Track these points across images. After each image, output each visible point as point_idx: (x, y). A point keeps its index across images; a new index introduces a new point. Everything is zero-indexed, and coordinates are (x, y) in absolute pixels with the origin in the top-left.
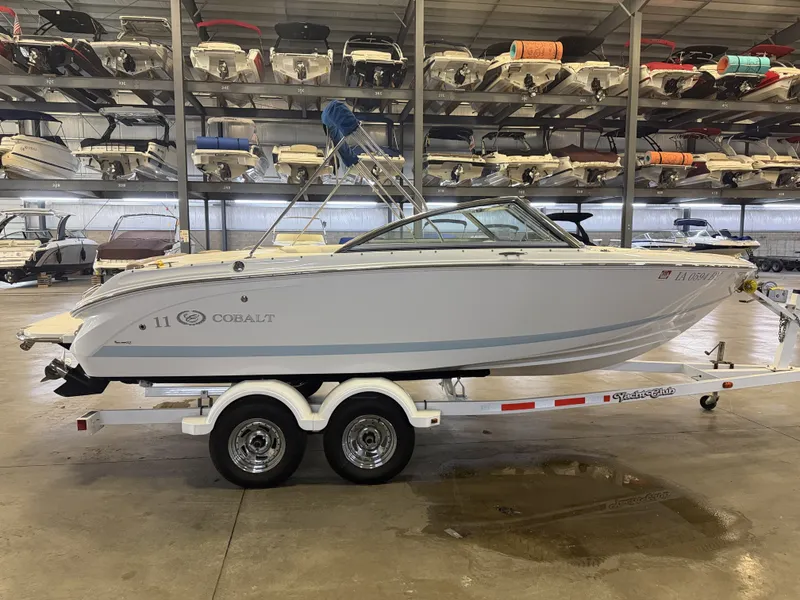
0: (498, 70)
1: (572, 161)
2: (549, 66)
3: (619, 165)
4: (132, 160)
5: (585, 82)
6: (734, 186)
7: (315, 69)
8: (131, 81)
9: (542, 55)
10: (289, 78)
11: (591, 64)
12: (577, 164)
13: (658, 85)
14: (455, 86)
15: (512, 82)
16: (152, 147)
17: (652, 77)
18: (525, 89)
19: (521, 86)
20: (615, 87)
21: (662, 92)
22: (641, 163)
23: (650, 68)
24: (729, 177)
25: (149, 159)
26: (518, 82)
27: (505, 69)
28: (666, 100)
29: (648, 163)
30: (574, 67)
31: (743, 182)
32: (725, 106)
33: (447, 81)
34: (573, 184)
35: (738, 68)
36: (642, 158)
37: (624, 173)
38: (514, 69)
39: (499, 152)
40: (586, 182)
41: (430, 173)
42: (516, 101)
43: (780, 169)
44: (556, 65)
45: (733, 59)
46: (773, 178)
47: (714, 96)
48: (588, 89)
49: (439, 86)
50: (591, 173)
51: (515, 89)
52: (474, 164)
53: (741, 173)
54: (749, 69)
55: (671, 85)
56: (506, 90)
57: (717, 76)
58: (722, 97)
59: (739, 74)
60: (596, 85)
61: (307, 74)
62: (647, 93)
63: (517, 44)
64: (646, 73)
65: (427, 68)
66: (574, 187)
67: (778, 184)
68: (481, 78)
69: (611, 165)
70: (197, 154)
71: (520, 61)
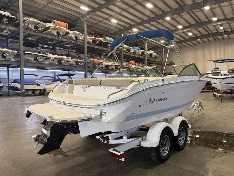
0: (49, 28)
1: (71, 58)
2: (65, 30)
3: (83, 61)
5: (73, 36)
6: (108, 68)
9: (63, 26)
11: (75, 32)
12: (73, 60)
13: (91, 41)
14: (34, 30)
15: (53, 32)
17: (90, 38)
18: (57, 35)
19: (56, 34)
20: (81, 39)
21: (92, 43)
22: (88, 61)
23: (89, 36)
24: (107, 66)
26: (55, 33)
27: (51, 28)
28: (93, 45)
29: (90, 61)
30: (71, 32)
31: (110, 68)
32: (104, 49)
33: (31, 28)
34: (71, 65)
35: (108, 40)
36: (88, 60)
37: (85, 64)
38: (54, 28)
39: (50, 53)
40: (75, 65)
41: (26, 57)
42: (54, 38)
43: (116, 65)
44: (66, 30)
45: (107, 38)
46: (114, 67)
47: (102, 46)
48: (74, 38)
49: (28, 29)
50: (77, 63)
51: (54, 34)
52: (43, 56)
53: (109, 65)
54: (110, 41)
55: (94, 41)
56: (50, 34)
57: (103, 41)
58: (104, 47)
59: (108, 42)
60: (76, 37)
62: (88, 43)
63: (56, 21)
64: (88, 37)
65: (24, 21)
66: (72, 66)
67: (115, 69)
68: (43, 29)
69: (82, 61)
71: (56, 26)
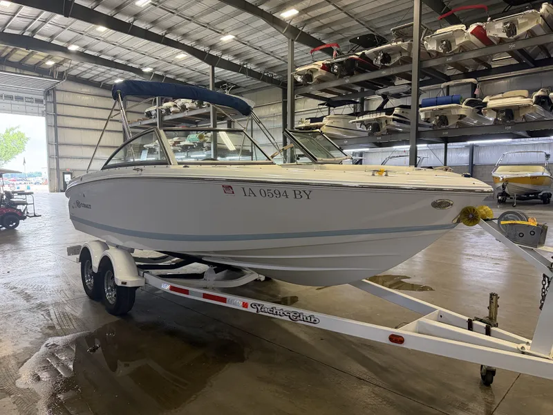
4: (383, 121)
7: (525, 24)
8: (388, 70)
10: (501, 38)
16: (396, 111)
25: (394, 120)
61: (517, 31)
70: (422, 111)
